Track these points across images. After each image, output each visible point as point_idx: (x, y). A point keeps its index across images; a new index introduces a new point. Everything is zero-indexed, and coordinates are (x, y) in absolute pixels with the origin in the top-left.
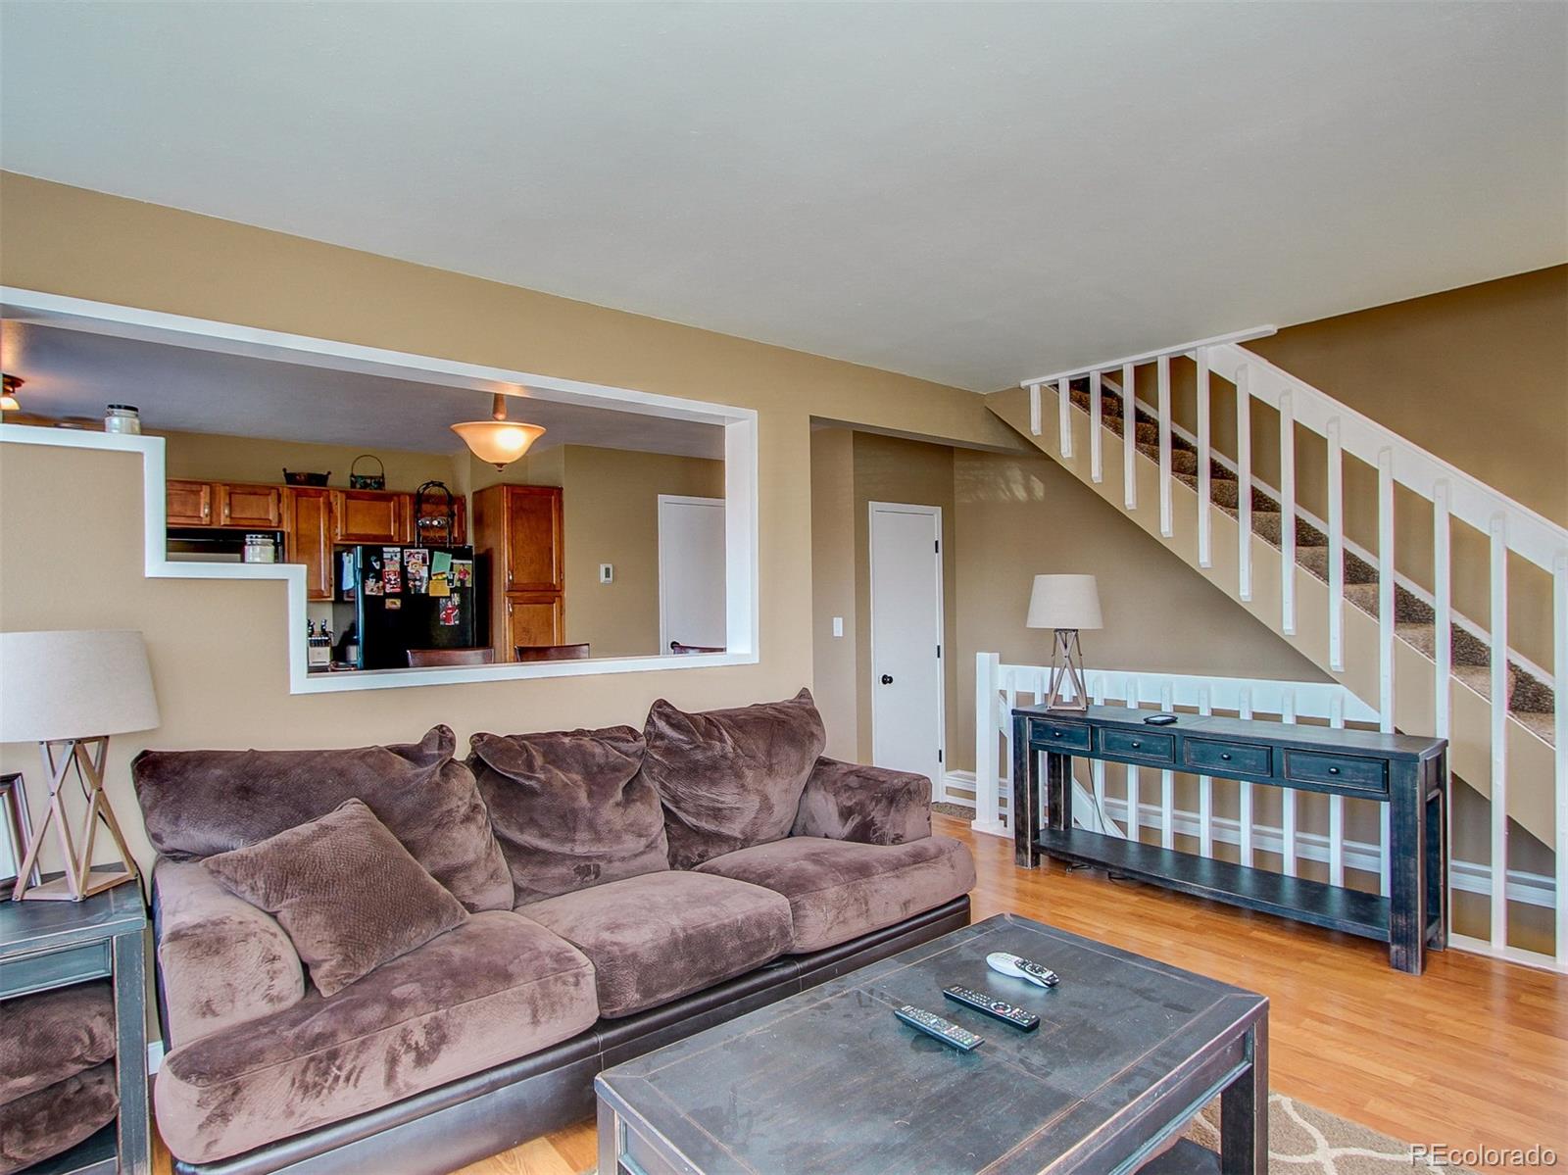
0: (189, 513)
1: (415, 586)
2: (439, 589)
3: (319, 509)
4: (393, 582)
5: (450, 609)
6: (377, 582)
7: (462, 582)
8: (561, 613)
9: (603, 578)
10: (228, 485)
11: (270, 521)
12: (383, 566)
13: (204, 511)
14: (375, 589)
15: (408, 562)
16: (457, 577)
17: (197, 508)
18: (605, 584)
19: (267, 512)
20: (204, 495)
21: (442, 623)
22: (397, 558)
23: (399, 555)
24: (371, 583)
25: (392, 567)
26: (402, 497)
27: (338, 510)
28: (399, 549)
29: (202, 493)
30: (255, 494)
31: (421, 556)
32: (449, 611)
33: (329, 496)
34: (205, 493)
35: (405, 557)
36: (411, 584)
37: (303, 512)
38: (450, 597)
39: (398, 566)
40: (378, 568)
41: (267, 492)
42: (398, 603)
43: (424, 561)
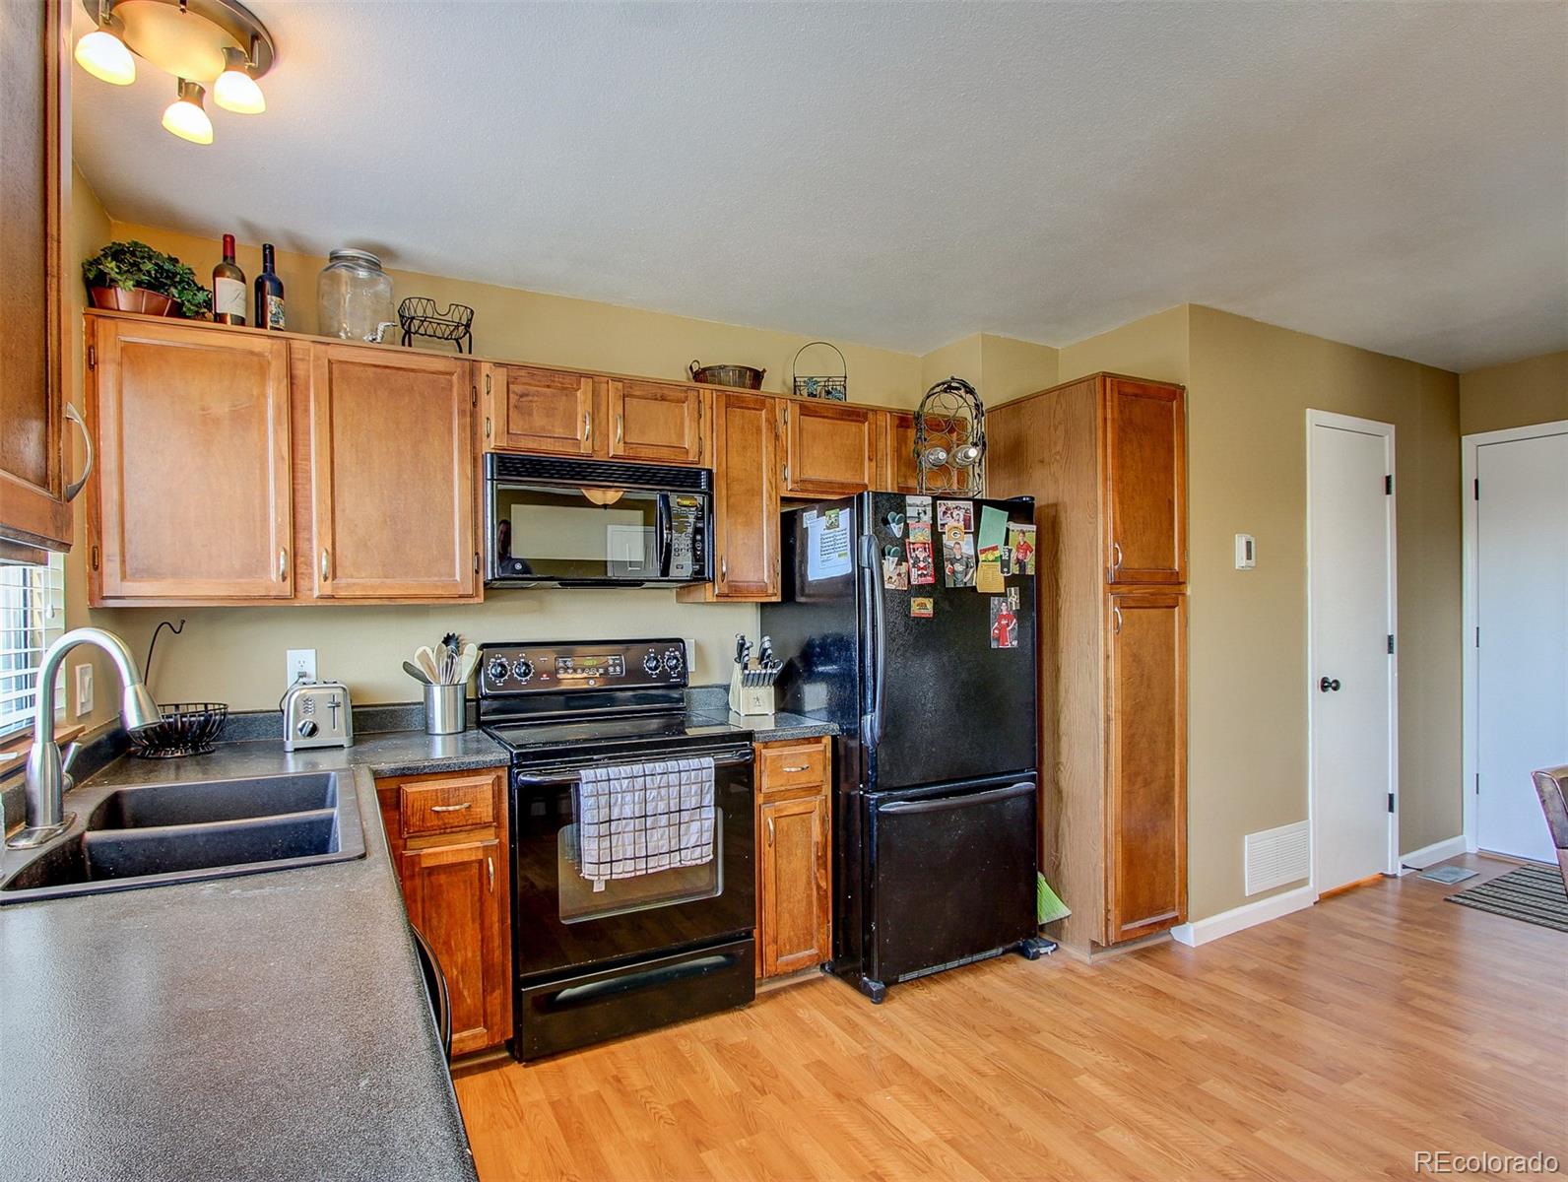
0: (559, 432)
1: (954, 572)
2: (989, 579)
3: (759, 430)
4: (922, 565)
5: (1004, 617)
6: (899, 564)
7: (1021, 563)
8: (1185, 625)
9: (1241, 561)
10: (620, 380)
11: (687, 452)
12: (906, 533)
13: (583, 430)
14: (895, 578)
15: (943, 525)
16: (1014, 555)
17: (570, 420)
18: (1242, 570)
19: (681, 436)
20: (583, 397)
21: (994, 645)
22: (927, 518)
23: (929, 510)
24: (890, 564)
25: (920, 535)
26: (880, 417)
27: (788, 435)
28: (928, 500)
29: (579, 393)
30: (663, 399)
31: (962, 513)
32: (1004, 622)
33: (774, 408)
34: (585, 393)
35: (940, 515)
36: (948, 567)
37: (736, 436)
38: (1004, 595)
39: (928, 532)
40: (898, 534)
41: (682, 395)
42: (929, 603)
43: (967, 526)
